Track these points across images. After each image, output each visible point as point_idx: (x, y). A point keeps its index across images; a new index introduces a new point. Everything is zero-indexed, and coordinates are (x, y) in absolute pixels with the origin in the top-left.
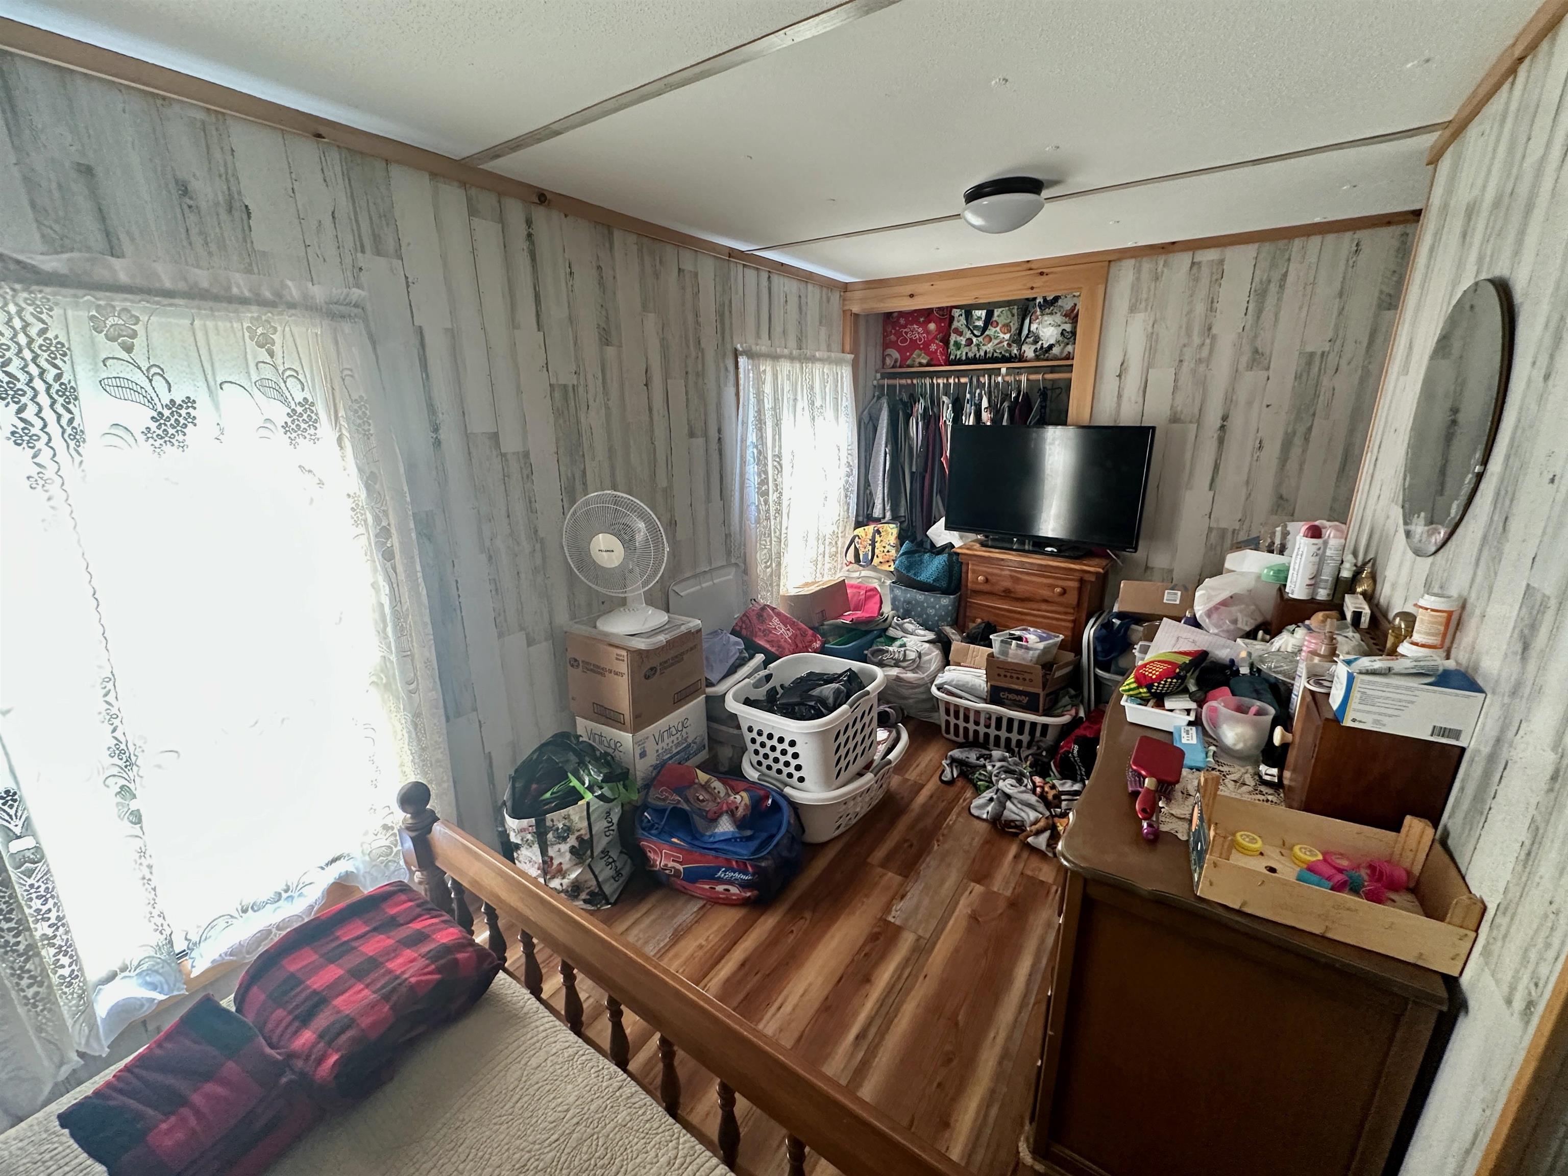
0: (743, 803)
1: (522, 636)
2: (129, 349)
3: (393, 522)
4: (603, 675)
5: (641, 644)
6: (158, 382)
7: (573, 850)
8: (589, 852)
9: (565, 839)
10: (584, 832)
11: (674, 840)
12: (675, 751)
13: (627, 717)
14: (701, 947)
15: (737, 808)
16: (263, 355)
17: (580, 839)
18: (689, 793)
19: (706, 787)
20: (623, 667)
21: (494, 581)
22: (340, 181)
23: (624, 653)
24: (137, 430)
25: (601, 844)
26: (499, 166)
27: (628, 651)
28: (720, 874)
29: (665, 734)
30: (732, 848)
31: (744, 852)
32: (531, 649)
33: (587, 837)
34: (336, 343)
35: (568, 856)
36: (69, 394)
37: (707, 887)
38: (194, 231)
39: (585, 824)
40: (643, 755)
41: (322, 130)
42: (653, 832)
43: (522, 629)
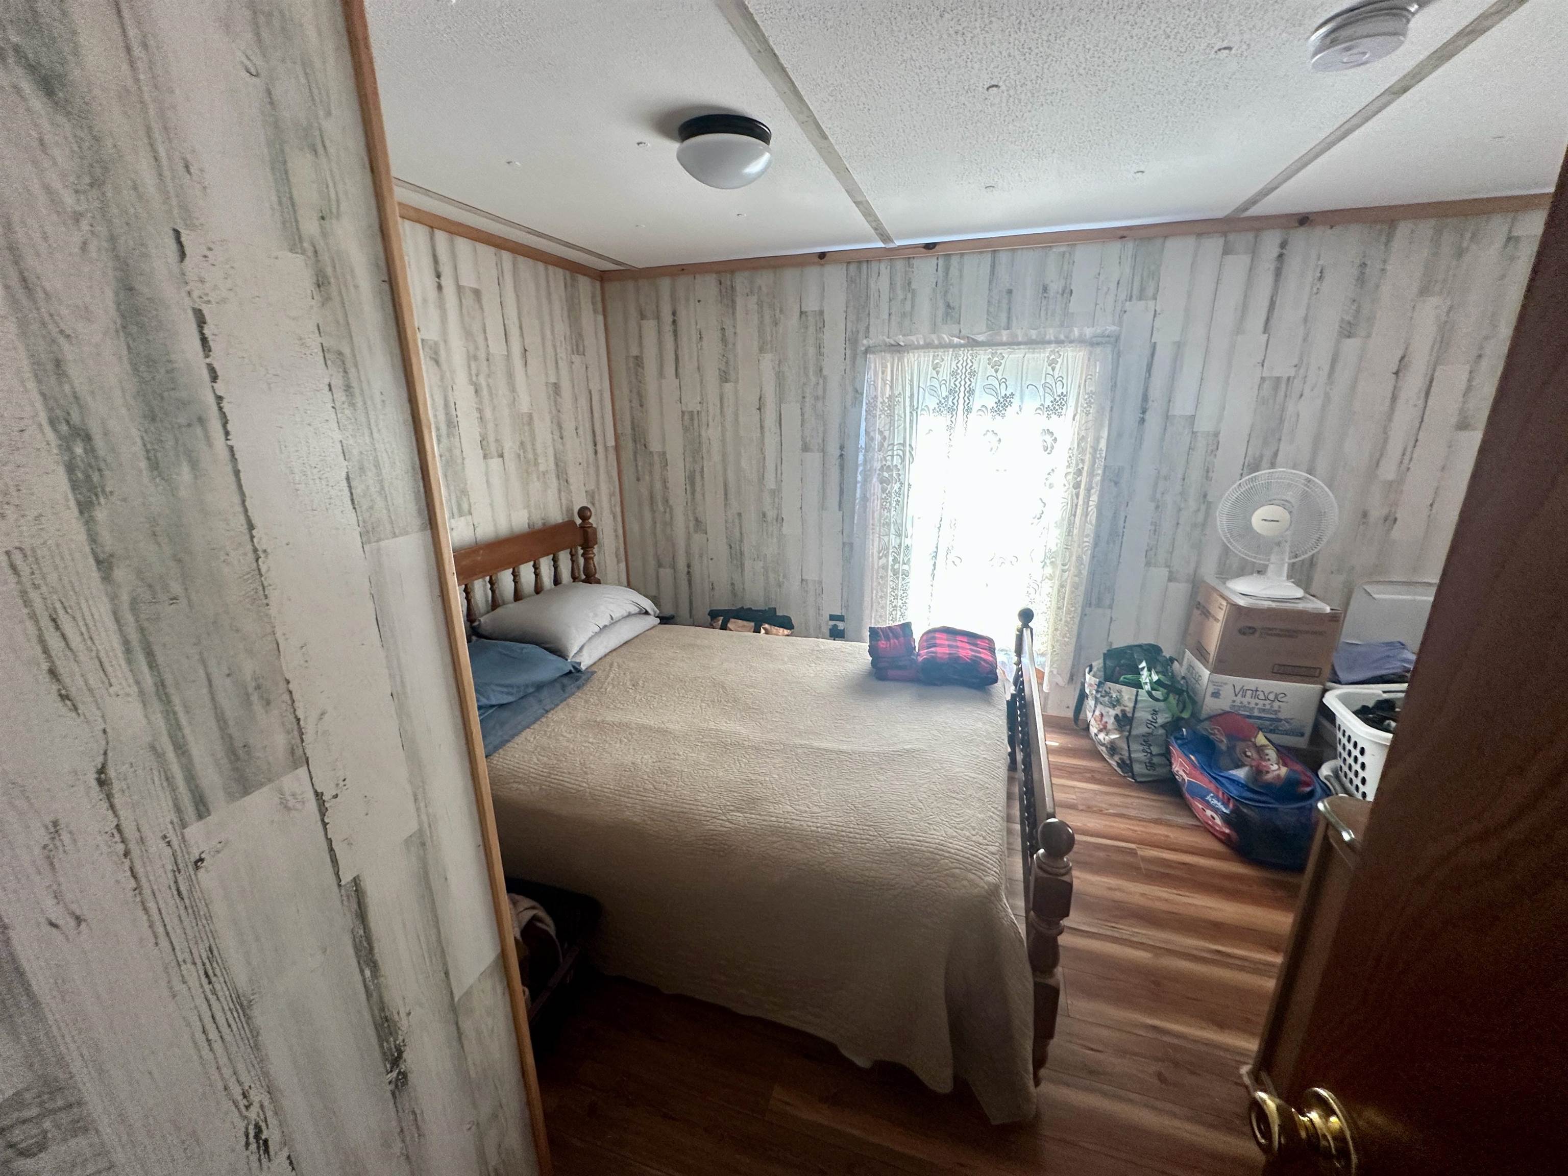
0: (1277, 772)
1: (1165, 572)
2: (996, 371)
3: (1086, 468)
4: (1207, 617)
5: (1242, 602)
6: (1003, 385)
7: (1116, 716)
8: (1128, 727)
9: (1114, 706)
10: (1129, 710)
11: (1192, 757)
12: (1256, 714)
13: (1211, 656)
14: (1167, 836)
15: (1268, 772)
16: (1050, 371)
17: (1123, 711)
18: (1240, 746)
19: (1260, 749)
20: (1221, 615)
21: (1155, 524)
22: (1129, 259)
23: (1224, 603)
24: (989, 407)
25: (1140, 730)
26: (1253, 211)
27: (1228, 603)
28: (1209, 798)
29: (1249, 693)
30: (1228, 785)
31: (1235, 792)
32: (1171, 584)
33: (1130, 715)
34: (1089, 360)
35: (1112, 720)
36: (971, 392)
37: (1200, 806)
38: (1043, 308)
39: (1131, 705)
40: (1216, 695)
41: (1125, 233)
42: (1179, 742)
43: (1168, 566)
